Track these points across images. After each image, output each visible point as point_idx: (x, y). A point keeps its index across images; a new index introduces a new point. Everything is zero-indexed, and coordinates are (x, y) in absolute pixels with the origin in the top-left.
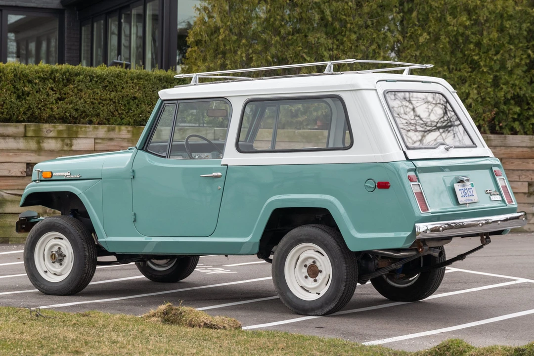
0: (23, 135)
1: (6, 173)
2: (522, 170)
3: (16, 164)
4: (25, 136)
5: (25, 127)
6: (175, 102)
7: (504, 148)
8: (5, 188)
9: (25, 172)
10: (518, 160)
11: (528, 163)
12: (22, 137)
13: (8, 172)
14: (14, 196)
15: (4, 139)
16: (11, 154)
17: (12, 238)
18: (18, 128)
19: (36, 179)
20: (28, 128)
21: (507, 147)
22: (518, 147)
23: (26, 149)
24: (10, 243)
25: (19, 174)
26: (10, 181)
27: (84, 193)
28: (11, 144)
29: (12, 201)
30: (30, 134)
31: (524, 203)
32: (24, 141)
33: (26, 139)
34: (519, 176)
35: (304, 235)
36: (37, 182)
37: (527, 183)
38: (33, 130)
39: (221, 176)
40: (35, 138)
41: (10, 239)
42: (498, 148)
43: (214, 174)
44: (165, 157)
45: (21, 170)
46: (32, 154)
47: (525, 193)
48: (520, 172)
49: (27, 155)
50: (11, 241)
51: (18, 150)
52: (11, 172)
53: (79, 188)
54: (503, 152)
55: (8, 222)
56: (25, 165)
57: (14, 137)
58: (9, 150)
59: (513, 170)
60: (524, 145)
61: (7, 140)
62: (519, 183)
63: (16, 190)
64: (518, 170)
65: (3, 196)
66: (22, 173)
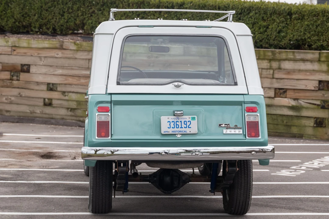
0: (318, 60)
1: (303, 87)
3: (311, 81)
4: (319, 61)
5: (320, 53)
8: (303, 98)
9: (317, 87)
12: (317, 61)
13: (305, 86)
14: (308, 104)
15: (304, 62)
16: (308, 73)
17: (305, 134)
18: (315, 55)
20: (321, 55)
23: (319, 70)
24: (304, 138)
25: (313, 89)
26: (307, 93)
28: (309, 66)
29: (307, 108)
30: (323, 59)
32: (318, 64)
33: (319, 63)
38: (325, 56)
40: (326, 62)
41: (304, 135)
45: (314, 85)
46: (323, 74)
49: (319, 74)
50: (305, 137)
51: (314, 70)
52: (307, 87)
55: (303, 123)
56: (317, 82)
57: (311, 61)
58: (306, 71)
61: (306, 63)
63: (311, 100)
65: (301, 103)
66: (315, 88)
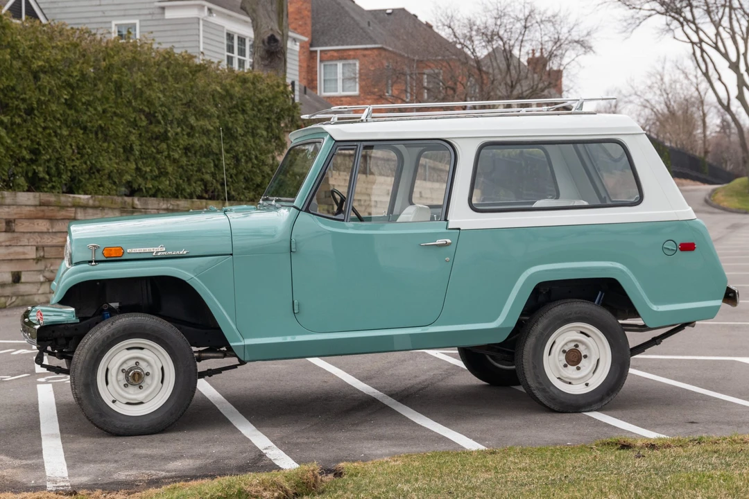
2: (30, 233)
6: (355, 144)
7: (15, 207)
10: (27, 221)
11: (33, 224)
19: (90, 259)
21: (16, 205)
22: (26, 205)
27: (198, 277)
31: (34, 271)
34: (28, 240)
35: (575, 313)
36: (93, 263)
37: (35, 248)
39: (450, 244)
42: (11, 207)
43: (439, 242)
44: (343, 220)
47: (34, 259)
48: (29, 234)
53: (187, 270)
54: (15, 211)
59: (24, 233)
60: (29, 203)
62: (30, 247)
64: (27, 233)
